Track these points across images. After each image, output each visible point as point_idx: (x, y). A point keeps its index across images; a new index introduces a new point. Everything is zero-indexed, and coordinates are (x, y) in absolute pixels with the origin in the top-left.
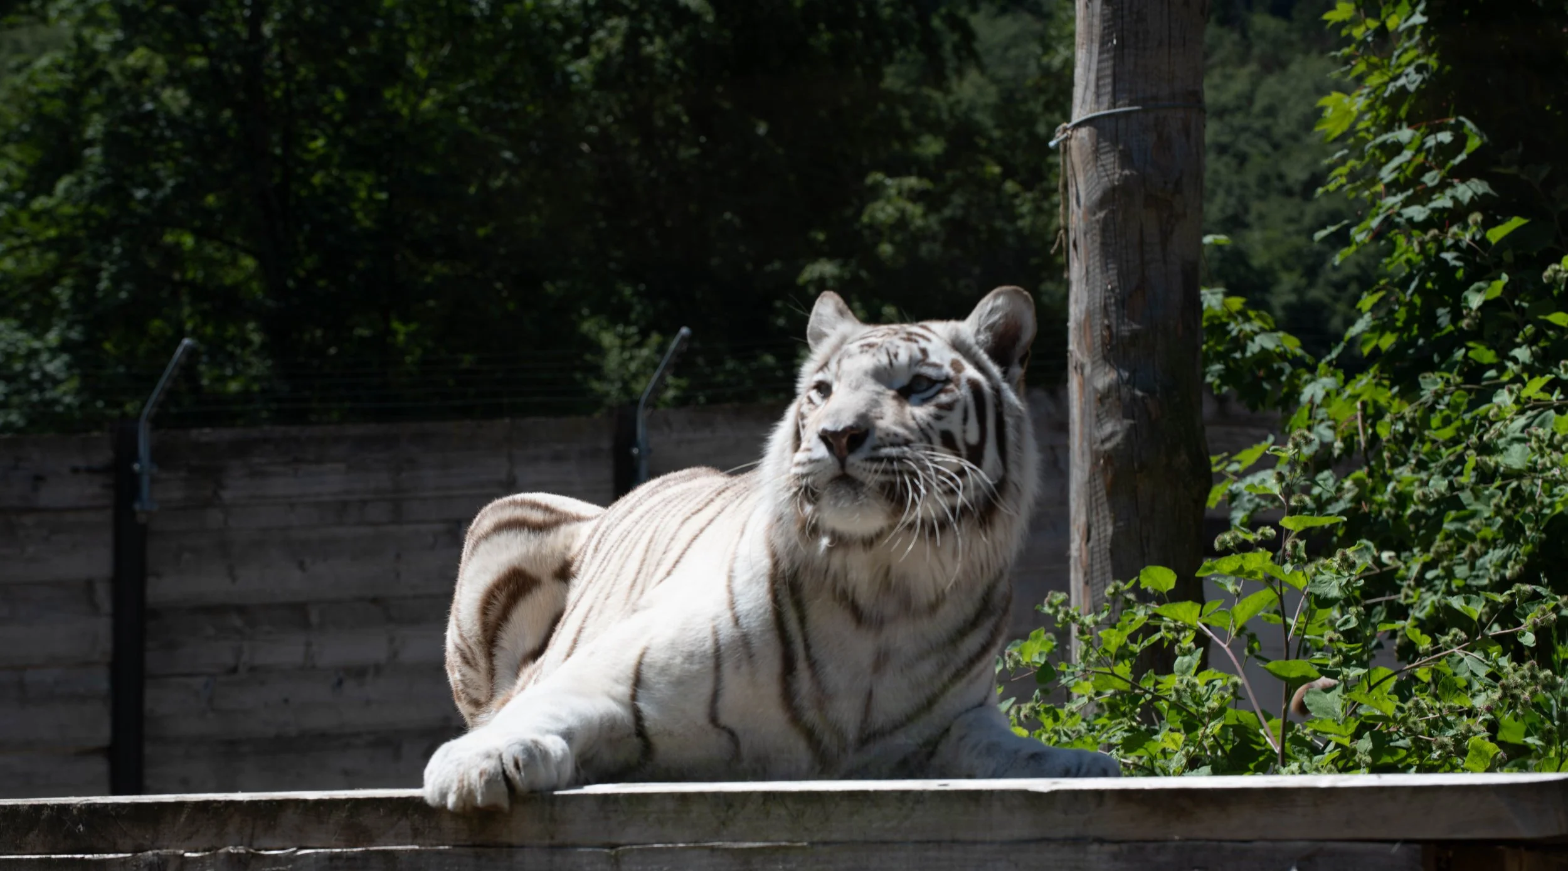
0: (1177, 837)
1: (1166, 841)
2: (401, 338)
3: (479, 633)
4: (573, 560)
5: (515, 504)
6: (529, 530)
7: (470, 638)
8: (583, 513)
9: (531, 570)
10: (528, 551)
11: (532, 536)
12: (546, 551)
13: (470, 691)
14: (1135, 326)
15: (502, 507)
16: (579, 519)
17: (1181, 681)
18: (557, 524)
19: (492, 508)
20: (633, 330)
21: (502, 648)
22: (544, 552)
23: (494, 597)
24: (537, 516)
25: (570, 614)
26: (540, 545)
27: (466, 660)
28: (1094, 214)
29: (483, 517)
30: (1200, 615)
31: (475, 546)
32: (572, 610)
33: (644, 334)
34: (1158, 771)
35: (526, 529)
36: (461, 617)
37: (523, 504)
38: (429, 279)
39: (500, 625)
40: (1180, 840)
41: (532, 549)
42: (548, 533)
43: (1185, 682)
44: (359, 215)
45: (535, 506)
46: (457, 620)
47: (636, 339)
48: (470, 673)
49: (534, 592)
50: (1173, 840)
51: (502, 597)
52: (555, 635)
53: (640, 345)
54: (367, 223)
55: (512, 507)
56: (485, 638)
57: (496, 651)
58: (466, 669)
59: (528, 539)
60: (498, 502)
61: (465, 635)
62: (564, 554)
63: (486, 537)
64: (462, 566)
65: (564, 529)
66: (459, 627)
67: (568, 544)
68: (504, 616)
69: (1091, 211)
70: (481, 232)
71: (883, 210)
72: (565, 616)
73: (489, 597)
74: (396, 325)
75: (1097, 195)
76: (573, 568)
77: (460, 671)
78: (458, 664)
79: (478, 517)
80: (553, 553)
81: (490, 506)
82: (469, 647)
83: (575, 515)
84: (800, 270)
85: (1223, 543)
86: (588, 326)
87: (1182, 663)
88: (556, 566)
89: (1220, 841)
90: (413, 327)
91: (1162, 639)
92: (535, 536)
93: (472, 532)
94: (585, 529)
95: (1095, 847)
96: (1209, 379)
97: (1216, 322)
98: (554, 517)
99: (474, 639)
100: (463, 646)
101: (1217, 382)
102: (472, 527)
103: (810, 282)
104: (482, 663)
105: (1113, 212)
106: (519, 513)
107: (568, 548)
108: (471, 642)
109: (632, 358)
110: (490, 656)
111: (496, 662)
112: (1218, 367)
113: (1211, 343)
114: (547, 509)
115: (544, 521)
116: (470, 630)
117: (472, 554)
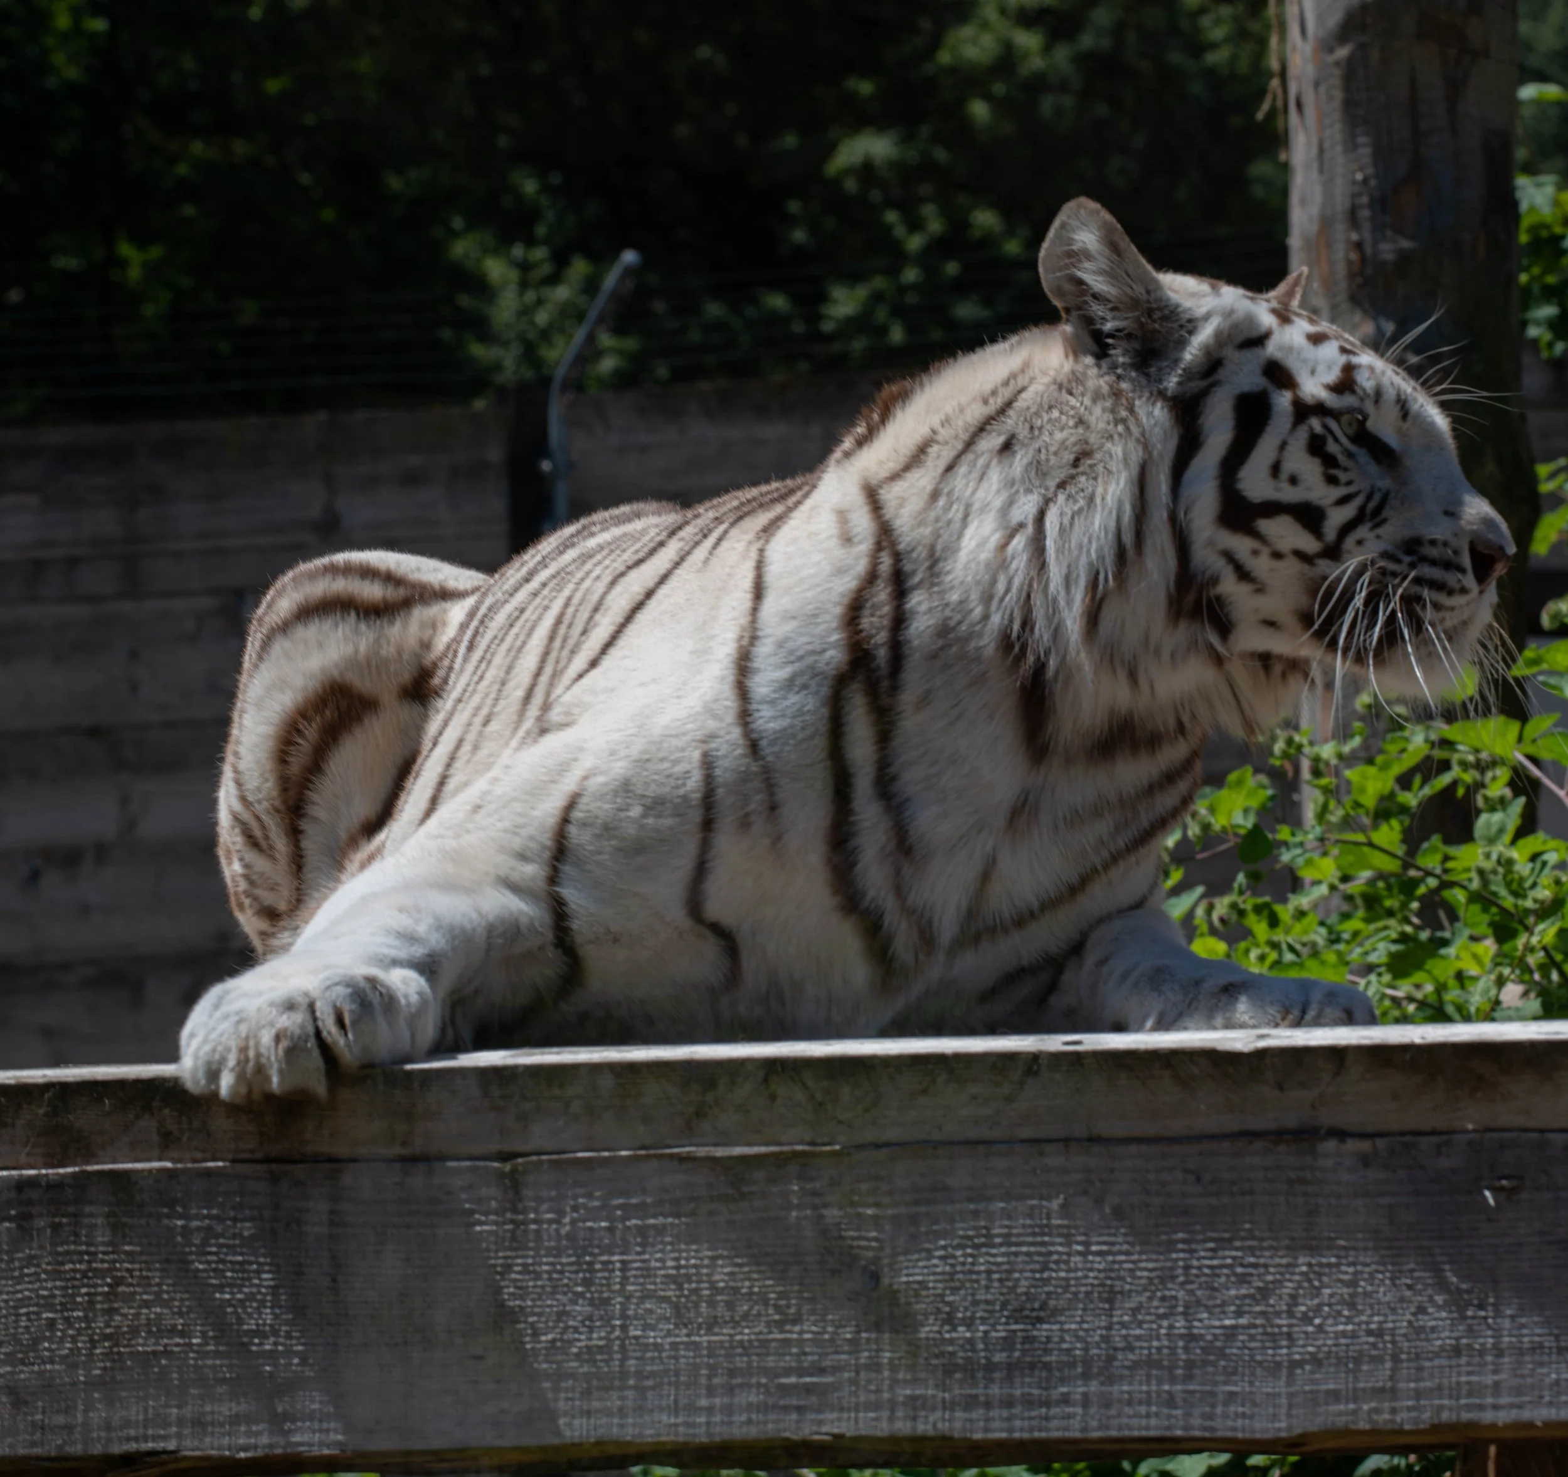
0: (1470, 1127)
1: (1454, 1132)
2: (135, 273)
3: (275, 793)
4: (435, 665)
5: (333, 570)
6: (358, 615)
7: (259, 802)
8: (452, 584)
9: (363, 684)
10: (357, 652)
11: (363, 627)
12: (387, 651)
13: (258, 892)
14: (1405, 244)
15: (312, 576)
16: (446, 595)
17: (1488, 856)
18: (407, 604)
19: (294, 579)
20: (540, 253)
21: (315, 820)
22: (384, 652)
23: (299, 731)
24: (373, 591)
25: (428, 756)
26: (377, 641)
27: (252, 841)
28: (1331, 50)
29: (279, 594)
30: (1520, 739)
31: (266, 644)
32: (431, 750)
33: (561, 260)
34: (1450, 1009)
35: (353, 614)
36: (243, 766)
37: (348, 570)
38: (182, 169)
39: (310, 781)
40: (1475, 1131)
41: (363, 648)
42: (392, 623)
43: (1494, 857)
44: (59, 59)
45: (368, 573)
46: (236, 771)
47: (546, 269)
48: (261, 864)
49: (366, 721)
50: (1467, 1132)
51: (312, 732)
52: (403, 796)
53: (553, 280)
54: (72, 73)
55: (329, 577)
56: (285, 802)
57: (304, 825)
58: (251, 856)
59: (356, 631)
60: (304, 567)
61: (250, 799)
62: (418, 657)
63: (284, 628)
64: (244, 678)
65: (419, 614)
66: (239, 784)
67: (425, 638)
68: (316, 766)
69: (1326, 46)
70: (273, 86)
71: (974, 42)
72: (419, 760)
73: (289, 732)
74: (126, 250)
75: (1335, 19)
76: (436, 681)
77: (241, 859)
78: (238, 847)
79: (271, 593)
80: (399, 653)
81: (290, 574)
82: (258, 818)
83: (437, 587)
84: (830, 149)
85: (1556, 616)
86: (461, 249)
87: (1488, 824)
88: (406, 677)
89: (1542, 1131)
90: (156, 252)
91: (1455, 783)
92: (369, 627)
93: (260, 620)
94: (457, 612)
95: (1331, 1145)
96: (1533, 332)
97: (1544, 233)
98: (401, 592)
99: (265, 804)
100: (246, 816)
101: (1547, 336)
102: (260, 611)
103: (848, 171)
104: (281, 845)
105: (1362, 47)
106: (340, 586)
107: (426, 646)
108: (261, 809)
109: (540, 302)
110: (294, 833)
111: (304, 844)
112: (1547, 311)
113: (1536, 270)
114: (389, 578)
115: (384, 600)
116: (259, 789)
117: (260, 658)
